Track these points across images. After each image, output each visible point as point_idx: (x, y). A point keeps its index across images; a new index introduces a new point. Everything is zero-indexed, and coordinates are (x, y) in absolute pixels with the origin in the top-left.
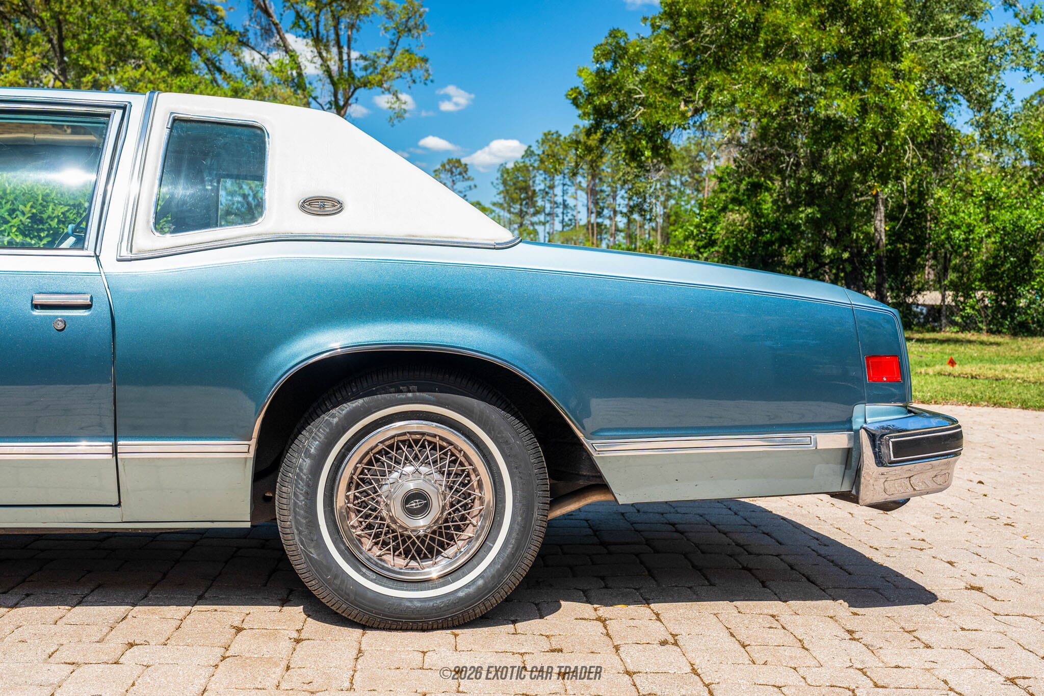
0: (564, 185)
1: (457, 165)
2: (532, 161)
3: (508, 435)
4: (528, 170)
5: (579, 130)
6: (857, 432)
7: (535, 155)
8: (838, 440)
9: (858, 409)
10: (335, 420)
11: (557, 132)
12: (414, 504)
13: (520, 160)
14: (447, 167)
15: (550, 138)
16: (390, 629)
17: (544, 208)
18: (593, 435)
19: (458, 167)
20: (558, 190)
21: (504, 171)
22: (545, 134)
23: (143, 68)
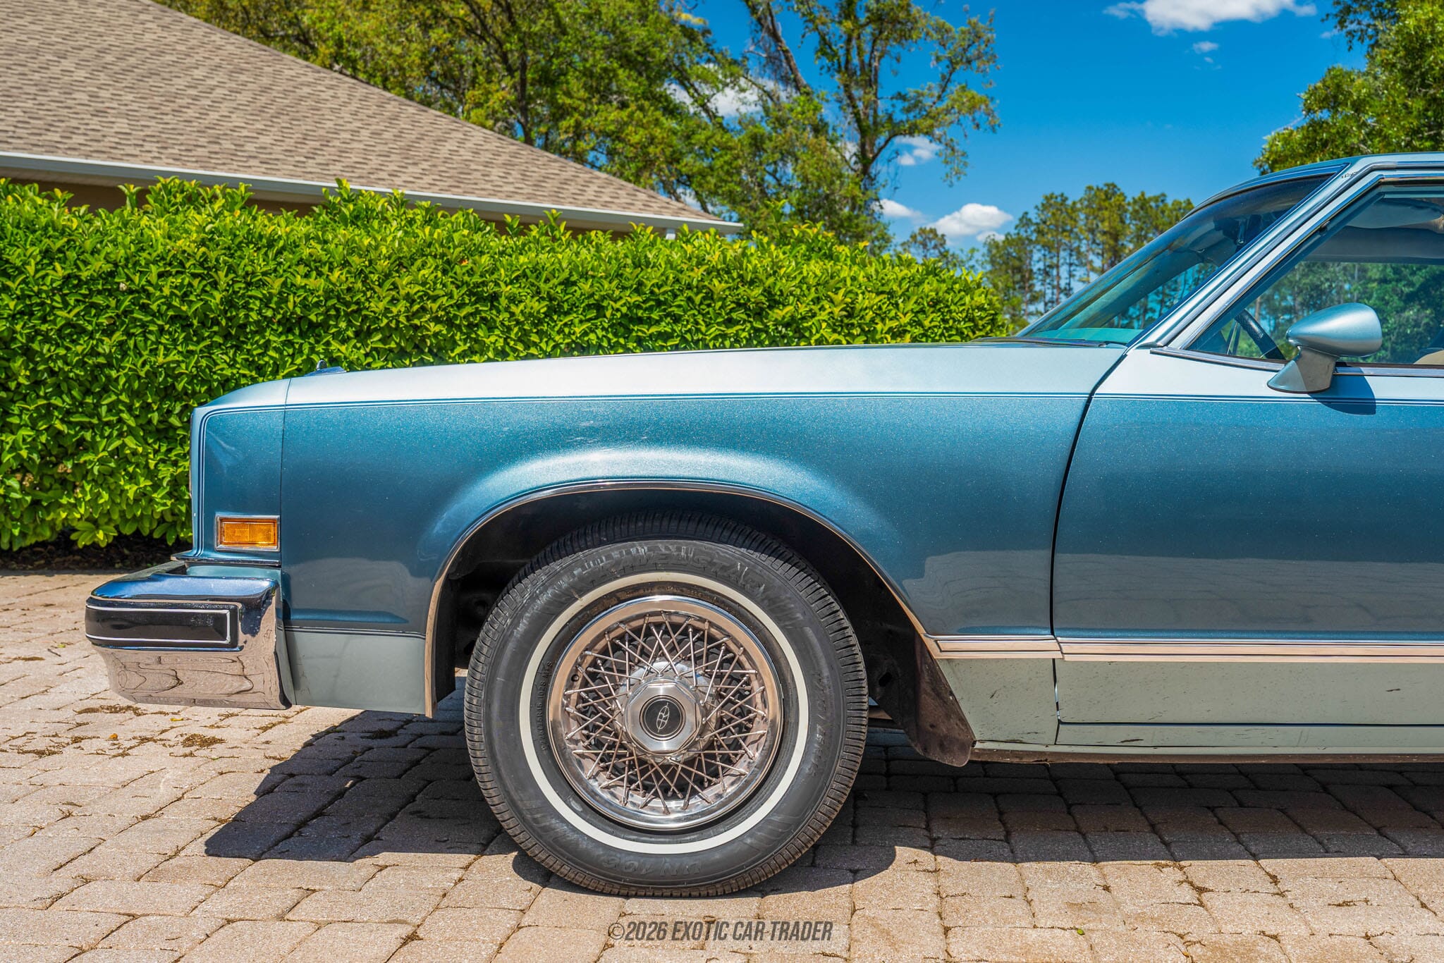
0: (1071, 265)
1: (931, 236)
2: (1029, 233)
4: (1023, 244)
5: (1093, 193)
7: (1032, 224)
11: (1062, 195)
13: (1013, 231)
14: (919, 238)
15: (1055, 204)
17: (1044, 295)
19: (933, 239)
20: (1064, 271)
21: (993, 245)
22: (1046, 198)
23: (633, 107)
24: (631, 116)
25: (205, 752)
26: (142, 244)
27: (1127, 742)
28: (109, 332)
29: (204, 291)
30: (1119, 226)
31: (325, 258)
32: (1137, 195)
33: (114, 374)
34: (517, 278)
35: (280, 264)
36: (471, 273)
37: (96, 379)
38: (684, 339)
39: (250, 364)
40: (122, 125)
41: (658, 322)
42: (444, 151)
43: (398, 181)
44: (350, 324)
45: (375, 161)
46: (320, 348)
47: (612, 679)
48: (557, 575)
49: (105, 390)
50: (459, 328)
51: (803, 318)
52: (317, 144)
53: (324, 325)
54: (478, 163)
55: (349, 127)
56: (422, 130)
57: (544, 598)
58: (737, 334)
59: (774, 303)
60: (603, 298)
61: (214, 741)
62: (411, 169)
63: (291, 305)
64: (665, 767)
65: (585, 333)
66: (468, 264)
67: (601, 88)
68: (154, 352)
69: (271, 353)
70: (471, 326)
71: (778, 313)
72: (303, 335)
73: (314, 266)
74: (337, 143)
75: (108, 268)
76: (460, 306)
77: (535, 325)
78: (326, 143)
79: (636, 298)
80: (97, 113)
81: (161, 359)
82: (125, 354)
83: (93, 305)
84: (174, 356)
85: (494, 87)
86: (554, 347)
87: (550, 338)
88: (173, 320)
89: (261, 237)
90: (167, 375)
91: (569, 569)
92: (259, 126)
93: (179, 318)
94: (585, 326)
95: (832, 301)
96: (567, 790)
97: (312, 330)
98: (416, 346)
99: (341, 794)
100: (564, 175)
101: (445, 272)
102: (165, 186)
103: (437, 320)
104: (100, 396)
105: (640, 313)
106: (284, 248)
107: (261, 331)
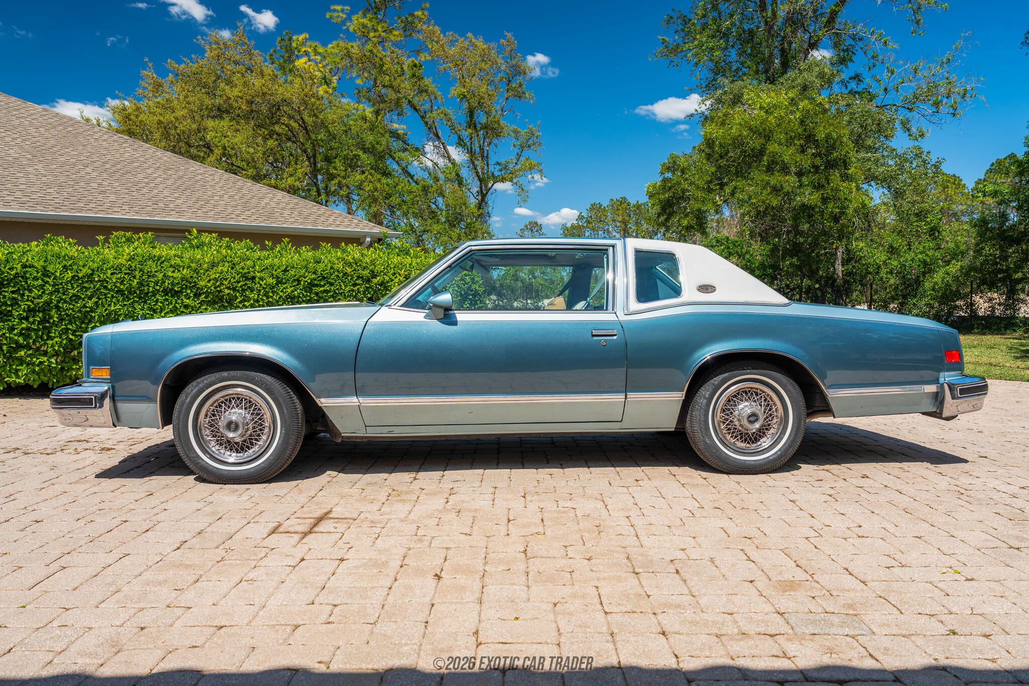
1: (535, 225)
2: (583, 222)
3: (791, 388)
4: (580, 227)
5: (614, 202)
6: (942, 385)
7: (585, 218)
8: (932, 388)
9: (942, 374)
10: (716, 383)
11: (599, 203)
12: (752, 419)
13: (575, 222)
16: (739, 474)
18: (830, 387)
19: (536, 227)
21: (565, 229)
22: (592, 205)
23: (367, 173)
24: (366, 177)
25: (108, 452)
26: (104, 261)
27: (389, 432)
28: (90, 298)
29: (130, 280)
30: (627, 219)
31: (181, 264)
32: (635, 202)
33: (93, 314)
34: (264, 269)
35: (162, 267)
36: (243, 268)
37: (86, 317)
38: (335, 292)
39: (150, 309)
40: (113, 198)
41: (323, 286)
42: (263, 204)
43: (240, 218)
44: (192, 291)
45: (230, 210)
46: (179, 301)
47: (219, 415)
48: (199, 383)
49: (90, 321)
50: (238, 291)
51: (388, 282)
52: (203, 203)
53: (181, 292)
54: (278, 209)
55: (219, 194)
56: (253, 194)
57: (195, 391)
58: (358, 289)
59: (374, 276)
60: (300, 276)
61: (112, 449)
62: (247, 213)
63: (166, 284)
64: (236, 443)
65: (293, 291)
66: (242, 264)
67: (352, 164)
68: (109, 305)
69: (159, 304)
70: (243, 290)
71: (375, 281)
72: (172, 296)
73: (176, 268)
74: (212, 202)
75: (90, 272)
76: (238, 282)
77: (271, 289)
78: (208, 202)
79: (314, 276)
80: (102, 192)
81: (112, 308)
82: (98, 307)
83: (84, 287)
84: (118, 307)
85: (299, 166)
86: (280, 298)
87: (278, 294)
88: (117, 292)
89: (155, 256)
90: (115, 315)
91: (203, 381)
92: (176, 195)
93: (120, 291)
94: (292, 289)
95: (400, 275)
96: (205, 451)
97: (176, 294)
98: (220, 299)
99: (149, 462)
100: (319, 212)
101: (232, 268)
102: (116, 236)
103: (229, 288)
104: (88, 324)
105: (316, 282)
106: (165, 260)
107: (154, 295)
